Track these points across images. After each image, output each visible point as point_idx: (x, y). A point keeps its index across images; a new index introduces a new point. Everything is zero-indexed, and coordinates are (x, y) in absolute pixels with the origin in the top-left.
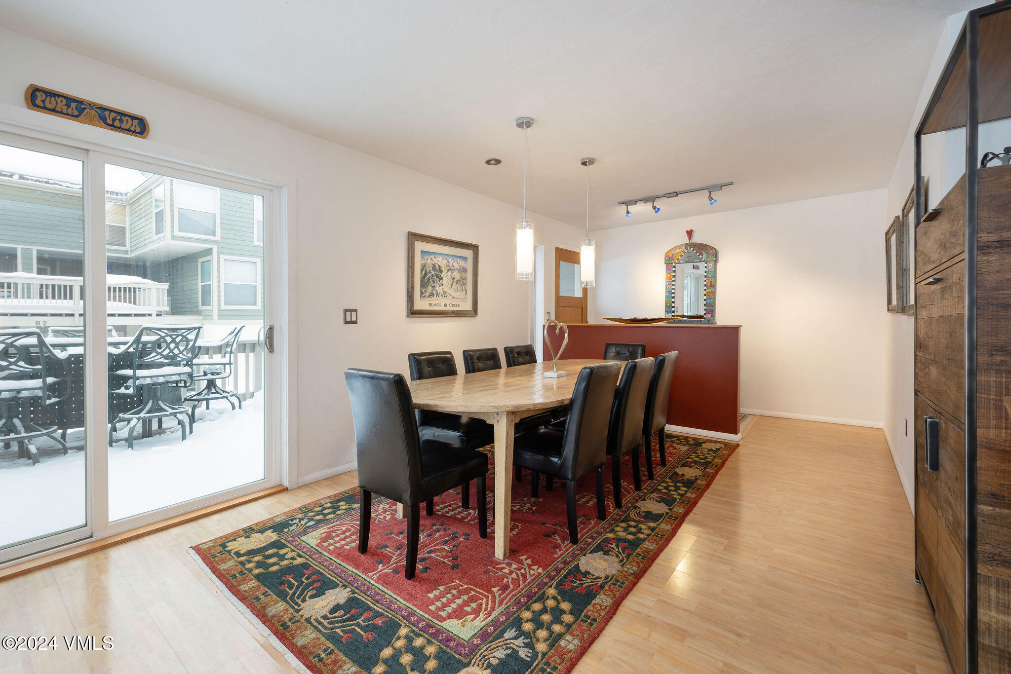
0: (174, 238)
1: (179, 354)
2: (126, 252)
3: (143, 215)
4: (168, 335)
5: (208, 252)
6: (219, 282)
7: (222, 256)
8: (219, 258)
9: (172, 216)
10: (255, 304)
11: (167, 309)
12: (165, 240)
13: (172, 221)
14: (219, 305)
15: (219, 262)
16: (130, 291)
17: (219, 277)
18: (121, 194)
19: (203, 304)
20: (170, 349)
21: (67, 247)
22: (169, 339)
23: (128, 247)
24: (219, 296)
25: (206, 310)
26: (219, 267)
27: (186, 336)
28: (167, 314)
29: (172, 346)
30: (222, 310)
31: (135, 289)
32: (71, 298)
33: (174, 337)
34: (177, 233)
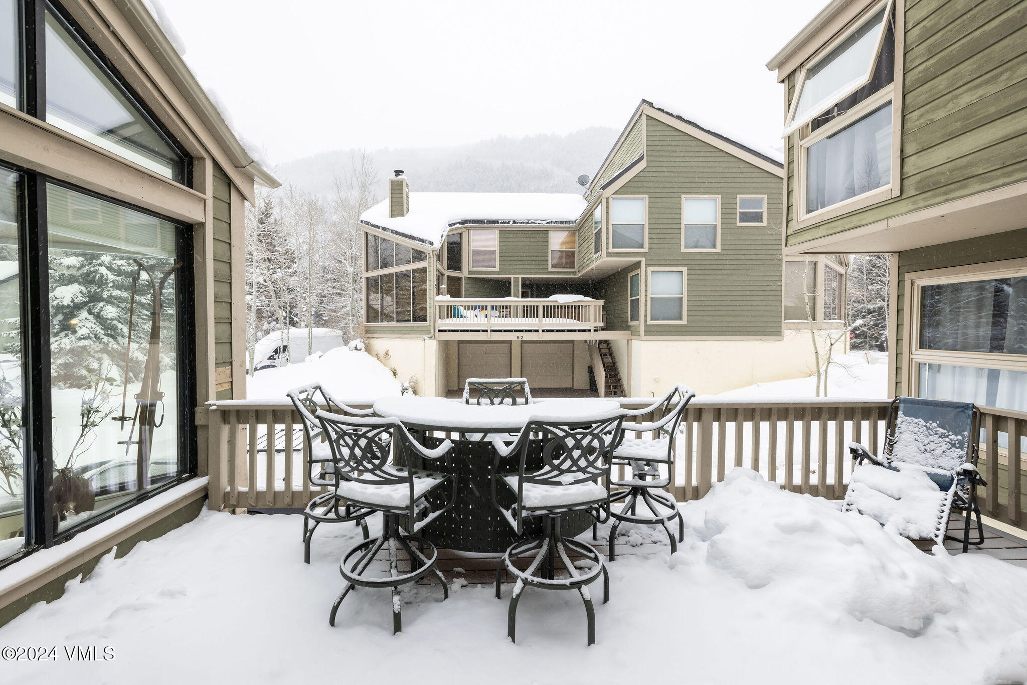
0: (609, 255)
1: (587, 467)
2: (574, 273)
3: (586, 237)
4: (568, 435)
5: (637, 265)
6: (646, 296)
7: (649, 269)
8: (646, 270)
9: (607, 233)
10: (681, 319)
11: (602, 324)
12: (601, 258)
13: (607, 239)
14: (646, 321)
15: (646, 275)
16: (575, 308)
17: (646, 291)
18: (572, 222)
19: (632, 320)
20: (572, 458)
21: (536, 273)
22: (570, 442)
23: (576, 269)
24: (646, 311)
25: (634, 326)
26: (646, 280)
27: (598, 434)
28: (603, 329)
29: (576, 453)
30: (648, 326)
31: (579, 306)
32: (537, 317)
33: (579, 437)
34: (611, 250)
